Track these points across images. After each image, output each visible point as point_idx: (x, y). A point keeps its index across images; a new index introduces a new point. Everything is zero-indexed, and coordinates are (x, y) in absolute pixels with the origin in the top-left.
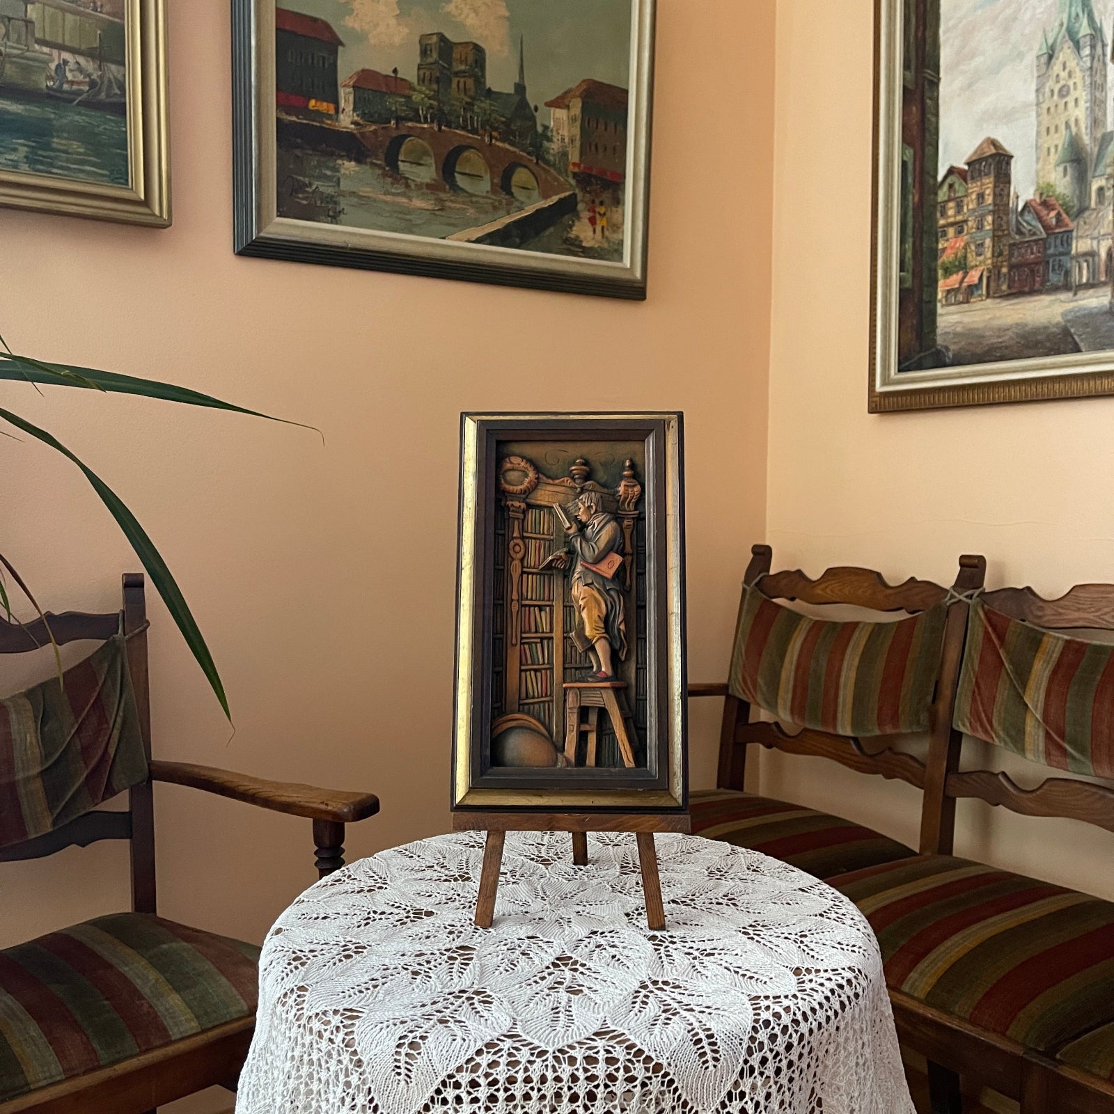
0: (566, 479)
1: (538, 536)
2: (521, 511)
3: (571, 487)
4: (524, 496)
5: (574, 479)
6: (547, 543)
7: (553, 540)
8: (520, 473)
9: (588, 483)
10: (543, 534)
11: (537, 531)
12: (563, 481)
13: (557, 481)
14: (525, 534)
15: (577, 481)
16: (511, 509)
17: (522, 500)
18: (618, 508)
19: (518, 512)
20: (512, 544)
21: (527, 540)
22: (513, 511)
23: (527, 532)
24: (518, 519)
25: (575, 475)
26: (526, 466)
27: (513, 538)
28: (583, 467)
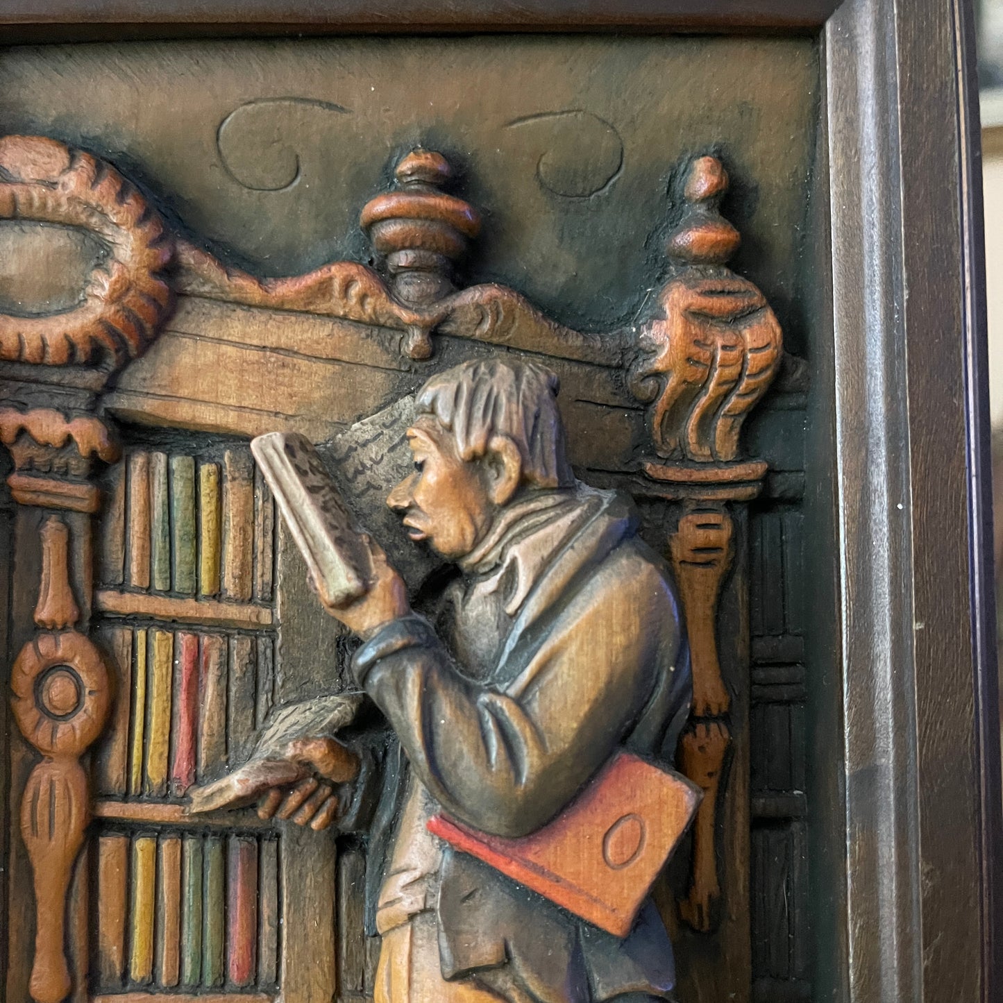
0: (337, 273)
1: (188, 608)
2: (79, 466)
3: (373, 324)
4: (92, 378)
5: (385, 277)
6: (240, 648)
7: (271, 631)
8: (61, 240)
9: (473, 296)
10: (217, 595)
11: (181, 583)
12: (323, 289)
13: (285, 289)
14: (109, 600)
15: (408, 288)
16: (20, 454)
17: (81, 401)
18: (644, 445)
19: (64, 474)
20: (28, 661)
21: (121, 636)
22: (30, 468)
23: (122, 588)
24: (63, 512)
25: (392, 247)
26: (94, 196)
27: (38, 629)
28: (443, 203)
